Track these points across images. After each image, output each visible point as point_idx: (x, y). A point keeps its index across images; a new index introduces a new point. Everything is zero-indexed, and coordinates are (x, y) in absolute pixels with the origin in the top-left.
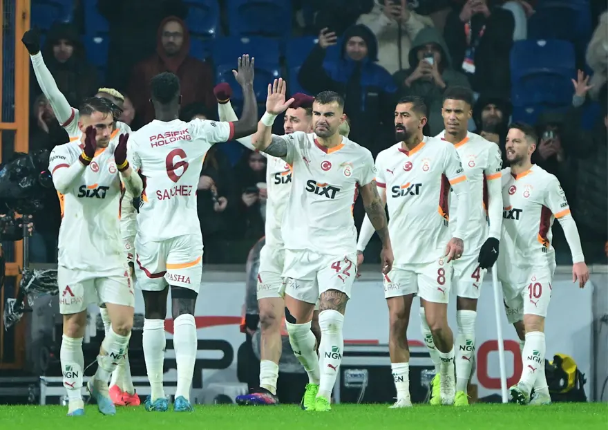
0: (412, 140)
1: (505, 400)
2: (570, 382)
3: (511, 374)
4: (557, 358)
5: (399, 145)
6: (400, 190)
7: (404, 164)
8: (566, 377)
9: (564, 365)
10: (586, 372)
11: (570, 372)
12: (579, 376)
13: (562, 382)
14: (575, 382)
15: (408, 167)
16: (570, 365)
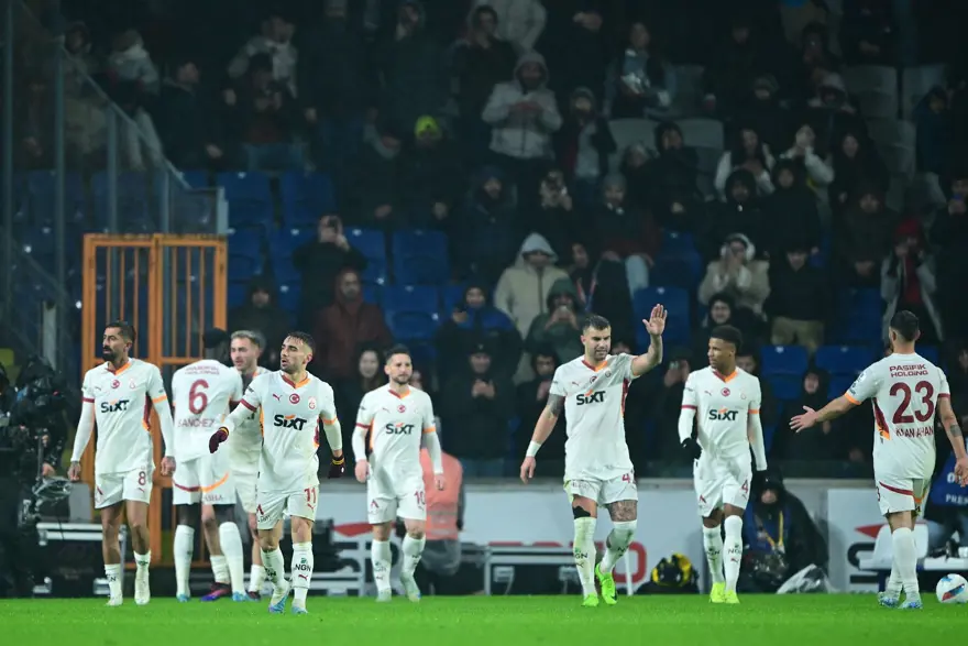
0: (118, 361)
1: (630, 592)
2: (686, 577)
3: (635, 570)
4: (675, 558)
5: (105, 365)
6: (108, 406)
7: (113, 381)
8: (682, 574)
9: (681, 563)
10: (699, 568)
11: (686, 568)
12: (693, 572)
13: (678, 578)
14: (690, 577)
15: (116, 385)
16: (686, 563)
